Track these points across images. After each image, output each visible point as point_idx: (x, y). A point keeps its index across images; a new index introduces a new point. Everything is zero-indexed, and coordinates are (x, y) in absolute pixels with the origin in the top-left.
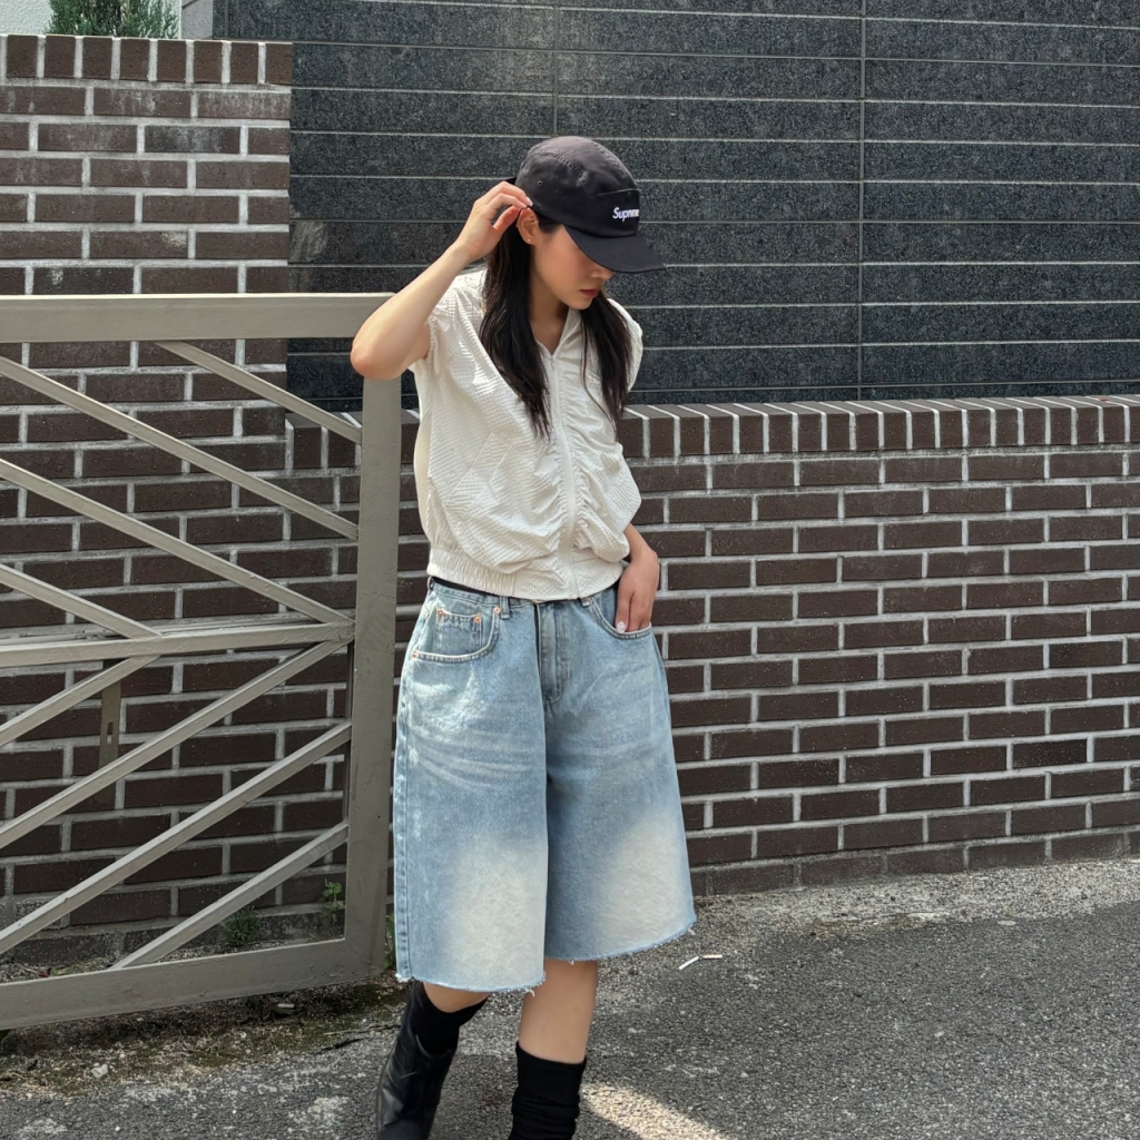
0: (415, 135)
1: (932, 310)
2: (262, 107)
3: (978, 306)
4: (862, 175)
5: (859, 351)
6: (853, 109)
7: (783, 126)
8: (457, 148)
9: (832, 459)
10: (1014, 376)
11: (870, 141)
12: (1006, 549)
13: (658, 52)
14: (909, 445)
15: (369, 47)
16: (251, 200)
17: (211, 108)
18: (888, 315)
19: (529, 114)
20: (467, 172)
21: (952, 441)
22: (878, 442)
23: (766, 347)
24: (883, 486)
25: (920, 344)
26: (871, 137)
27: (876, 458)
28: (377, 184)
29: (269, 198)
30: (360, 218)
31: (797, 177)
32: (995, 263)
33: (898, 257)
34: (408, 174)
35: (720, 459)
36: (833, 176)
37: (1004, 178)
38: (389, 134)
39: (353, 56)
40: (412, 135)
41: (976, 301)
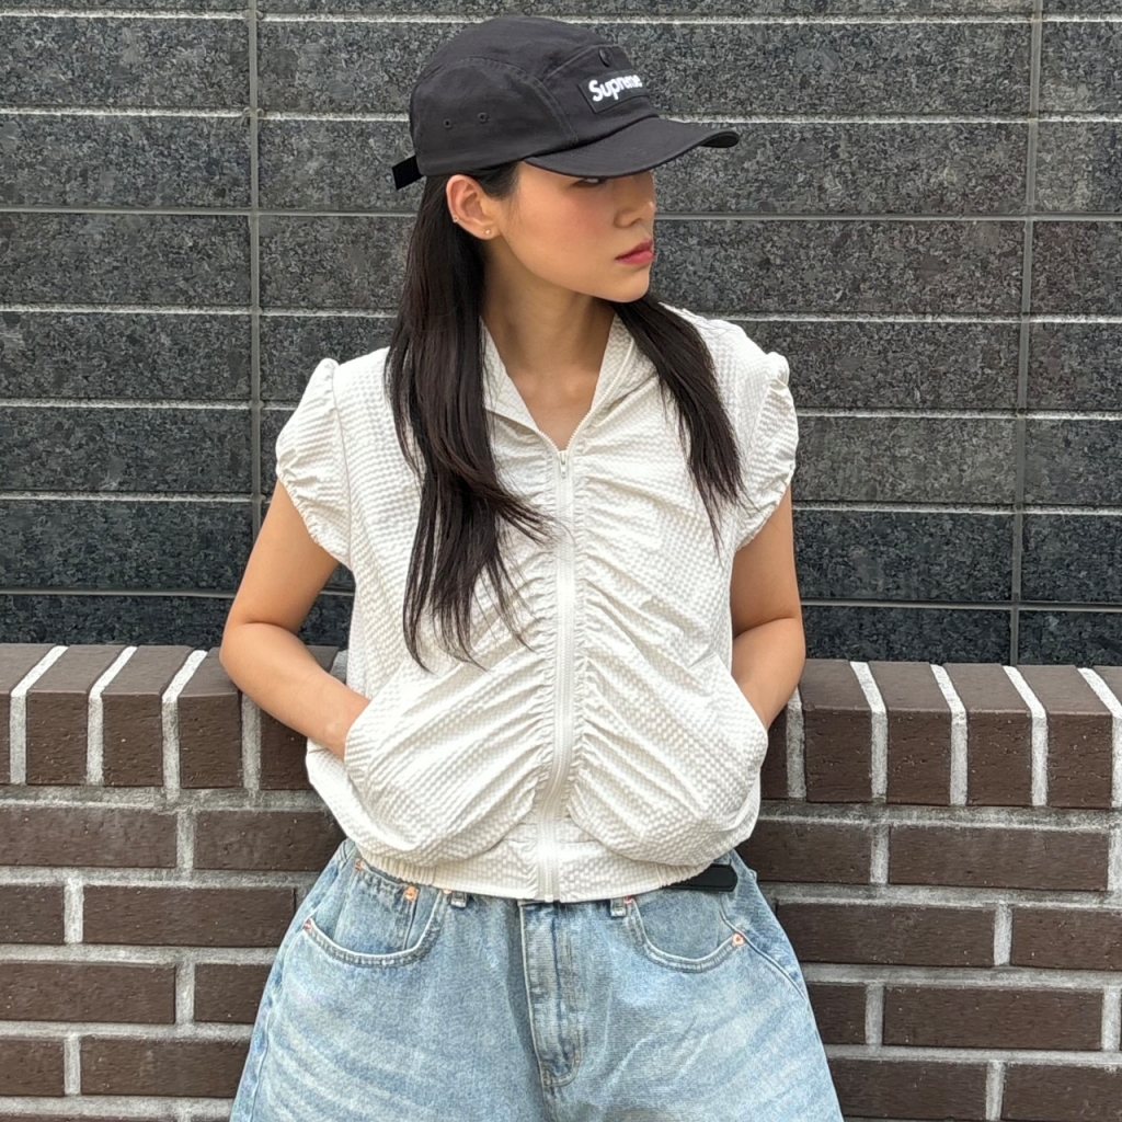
4: (1033, 106)
14: (958, 794)
20: (49, 97)
22: (868, 782)
26: (1063, 7)
27: (864, 822)
31: (861, 109)
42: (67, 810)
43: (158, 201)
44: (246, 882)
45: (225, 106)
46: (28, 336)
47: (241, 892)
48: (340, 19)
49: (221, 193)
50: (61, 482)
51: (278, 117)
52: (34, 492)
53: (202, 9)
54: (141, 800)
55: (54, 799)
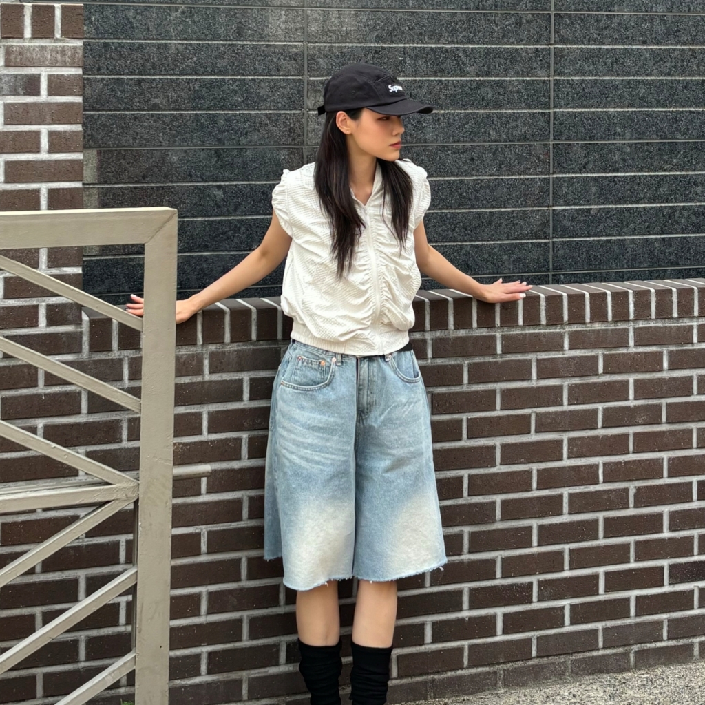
0: (190, 77)
1: (608, 211)
2: (59, 57)
3: (644, 207)
4: (552, 106)
5: (551, 245)
6: (544, 53)
7: (489, 67)
8: (225, 88)
9: (527, 332)
10: (672, 263)
11: (558, 78)
12: (664, 402)
13: (388, 8)
14: (588, 320)
15: (152, 7)
16: (51, 134)
17: (16, 58)
18: (573, 217)
19: (284, 60)
20: (235, 107)
21: (621, 315)
22: (562, 318)
23: (477, 243)
24: (567, 352)
25: (598, 238)
26: (559, 75)
27: (562, 330)
28: (159, 118)
29: (65, 132)
30: (145, 146)
31: (500, 108)
32: (657, 173)
33: (580, 170)
34: (185, 110)
35: (438, 334)
36: (529, 106)
37: (665, 106)
38: (169, 77)
39: (138, 14)
40: (188, 77)
41: (641, 203)
43: (272, 143)
45: (296, 109)
46: (225, 193)
49: (294, 139)
50: (240, 247)
53: (288, 75)
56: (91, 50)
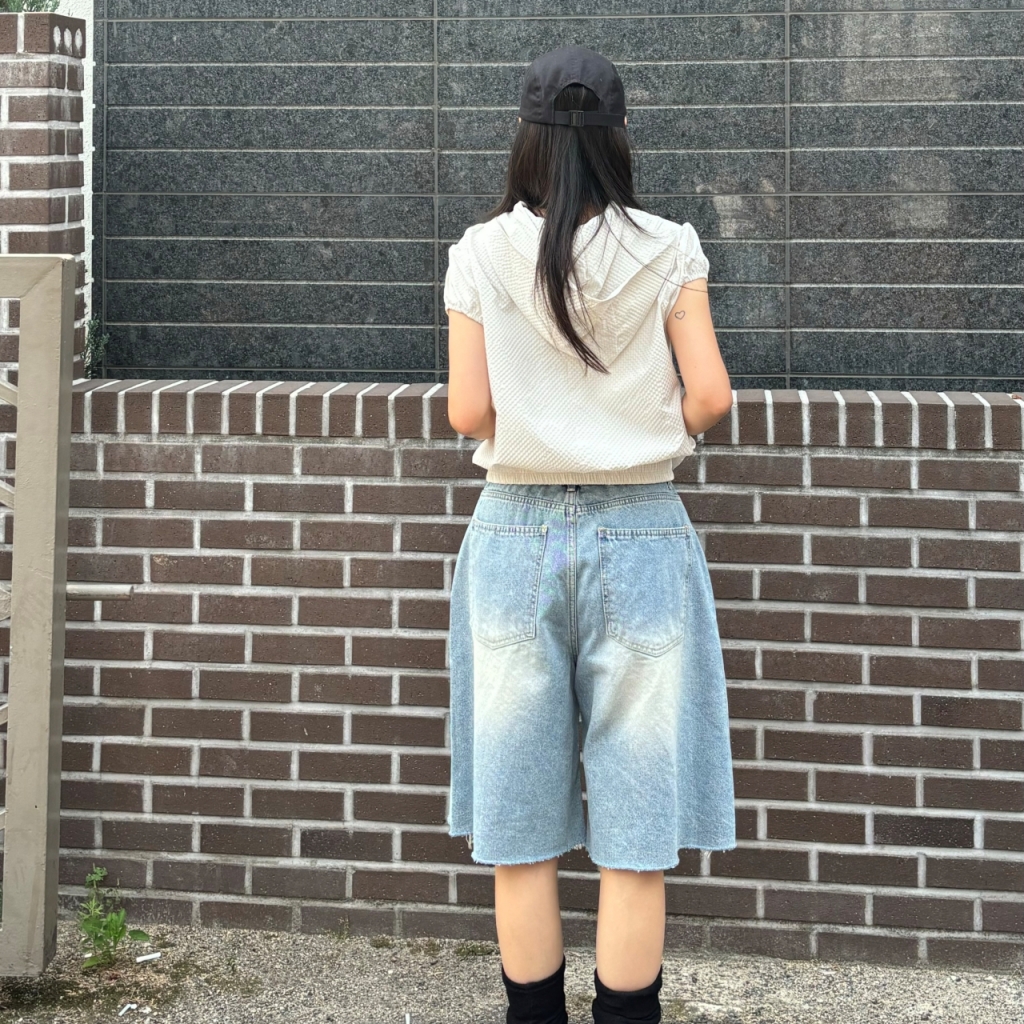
0: (291, 108)
1: (878, 293)
3: (938, 289)
4: (788, 143)
5: (788, 339)
6: (775, 70)
7: (692, 91)
8: (333, 121)
10: (985, 370)
11: (797, 105)
13: (547, 15)
15: (242, 23)
18: (823, 298)
19: (408, 85)
20: (344, 144)
21: (789, 435)
24: (704, 486)
26: (798, 100)
28: (253, 158)
30: (236, 192)
31: (709, 146)
32: (959, 241)
33: (833, 234)
34: (284, 148)
36: (752, 144)
37: (969, 143)
38: (265, 108)
39: (227, 31)
40: (287, 108)
41: (934, 283)
42: (346, 449)
43: (393, 190)
44: (424, 484)
45: (423, 148)
46: (334, 252)
47: (422, 488)
48: (475, 109)
49: (421, 187)
51: (447, 152)
52: (336, 324)
53: (414, 105)
54: (378, 444)
55: (341, 443)
56: (172, 76)
